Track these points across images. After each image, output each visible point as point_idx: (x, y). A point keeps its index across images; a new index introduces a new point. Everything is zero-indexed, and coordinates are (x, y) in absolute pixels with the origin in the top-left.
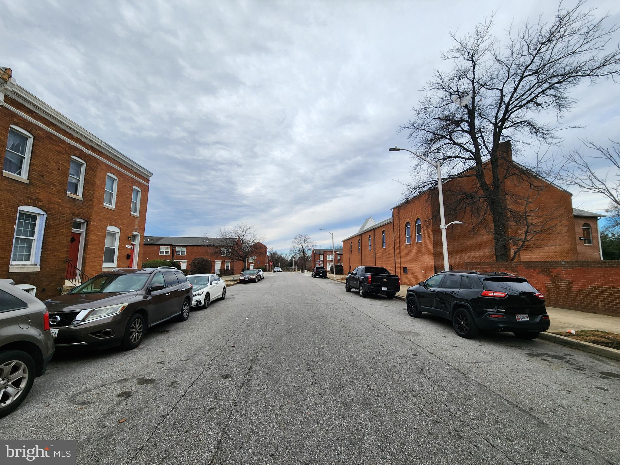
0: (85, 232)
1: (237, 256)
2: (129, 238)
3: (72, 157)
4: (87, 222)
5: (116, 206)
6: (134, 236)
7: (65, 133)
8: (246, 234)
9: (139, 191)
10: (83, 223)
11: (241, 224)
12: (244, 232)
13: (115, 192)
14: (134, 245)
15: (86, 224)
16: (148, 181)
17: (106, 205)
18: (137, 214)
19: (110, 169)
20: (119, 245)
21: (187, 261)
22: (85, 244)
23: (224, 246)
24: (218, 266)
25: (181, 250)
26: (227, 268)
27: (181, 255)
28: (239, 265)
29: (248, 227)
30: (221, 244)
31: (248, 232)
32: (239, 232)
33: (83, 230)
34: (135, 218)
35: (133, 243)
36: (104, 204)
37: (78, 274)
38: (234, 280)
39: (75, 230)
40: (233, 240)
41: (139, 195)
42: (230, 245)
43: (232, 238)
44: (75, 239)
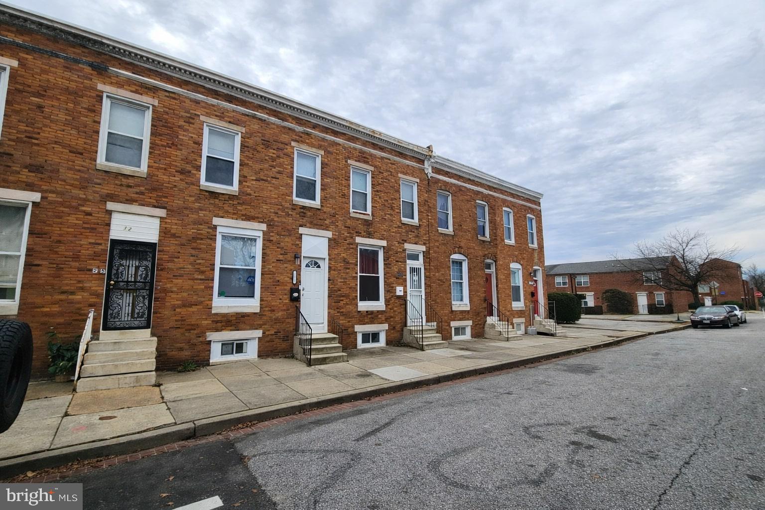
0: (495, 272)
1: (677, 284)
2: (531, 273)
3: (477, 201)
4: (495, 261)
5: (516, 241)
6: (535, 271)
7: (469, 181)
8: (689, 247)
9: (534, 218)
10: (492, 263)
11: (674, 232)
12: (684, 245)
13: (512, 226)
14: (536, 281)
15: (494, 264)
16: (539, 205)
17: (507, 241)
18: (535, 246)
19: (504, 202)
20: (523, 282)
21: (593, 293)
22: (496, 283)
23: (649, 270)
24: (642, 300)
25: (583, 280)
26: (660, 303)
27: (583, 286)
28: (682, 297)
29: (692, 236)
30: (642, 266)
31: (692, 243)
32: (674, 245)
33: (493, 269)
34: (533, 250)
35: (534, 278)
36: (505, 241)
37: (495, 312)
38: (679, 321)
39: (487, 271)
40: (665, 259)
41: (534, 222)
42: (659, 267)
43: (660, 256)
44: (488, 278)
